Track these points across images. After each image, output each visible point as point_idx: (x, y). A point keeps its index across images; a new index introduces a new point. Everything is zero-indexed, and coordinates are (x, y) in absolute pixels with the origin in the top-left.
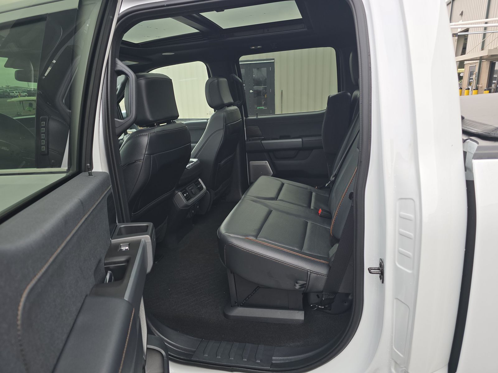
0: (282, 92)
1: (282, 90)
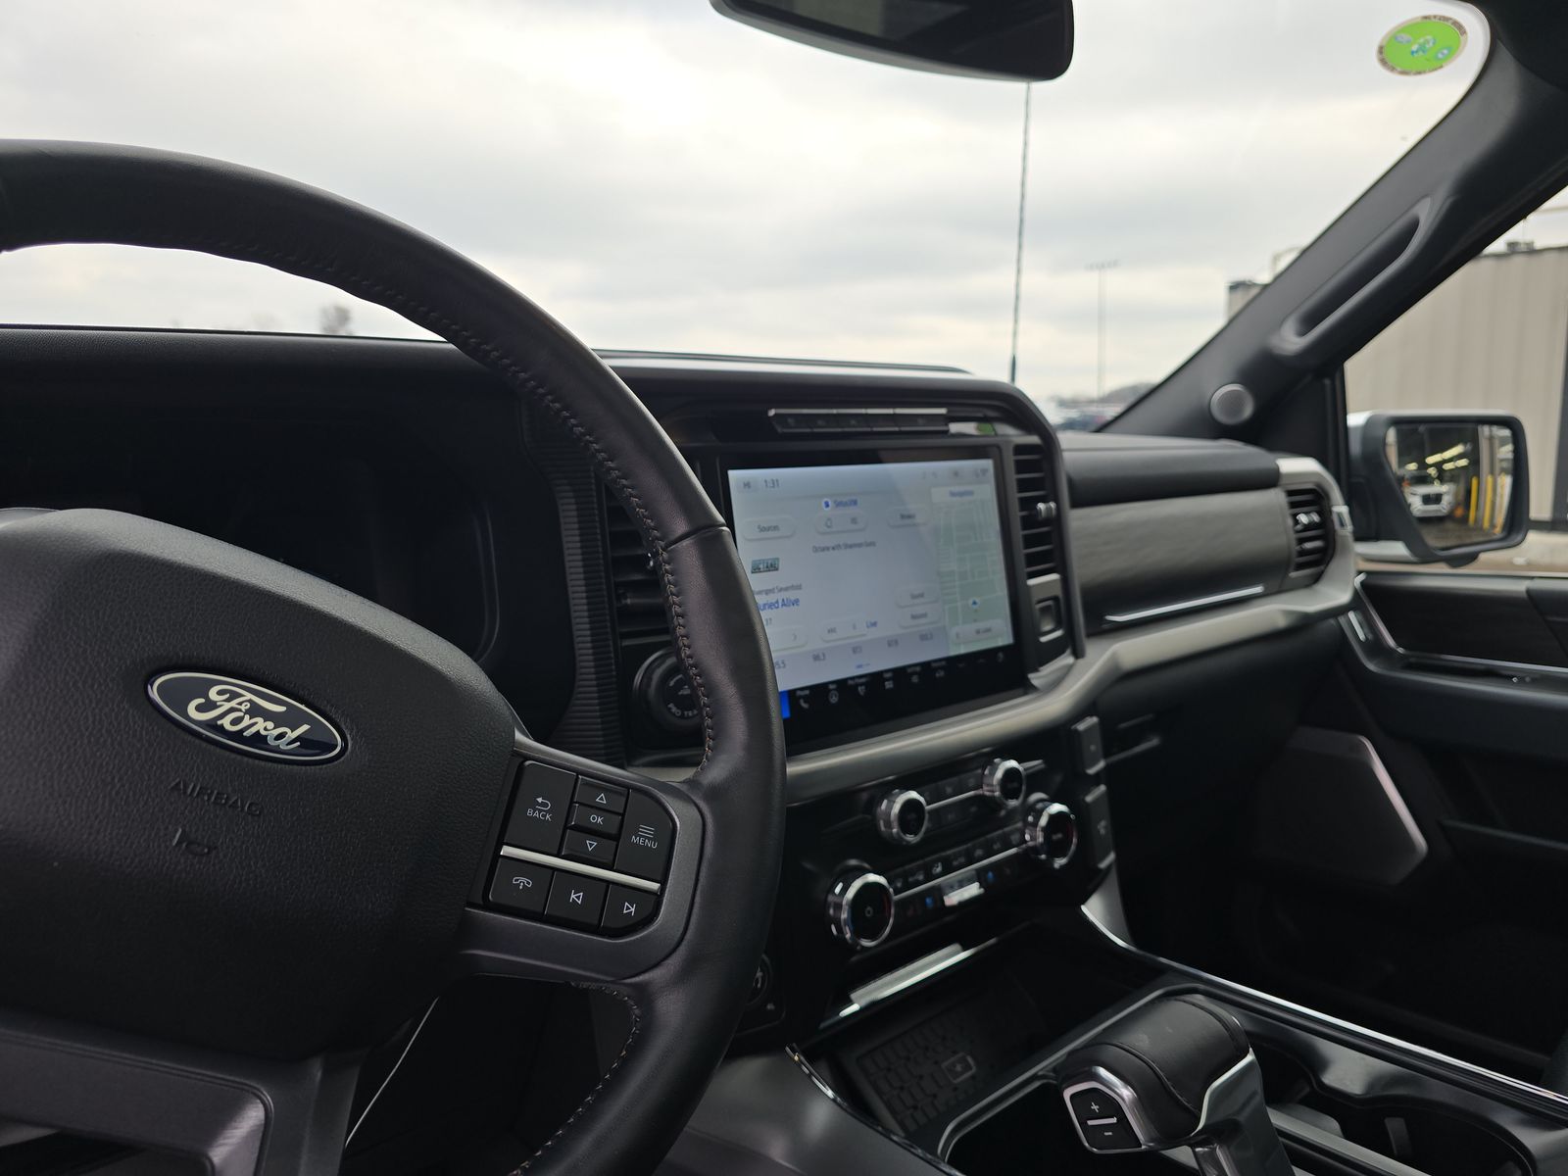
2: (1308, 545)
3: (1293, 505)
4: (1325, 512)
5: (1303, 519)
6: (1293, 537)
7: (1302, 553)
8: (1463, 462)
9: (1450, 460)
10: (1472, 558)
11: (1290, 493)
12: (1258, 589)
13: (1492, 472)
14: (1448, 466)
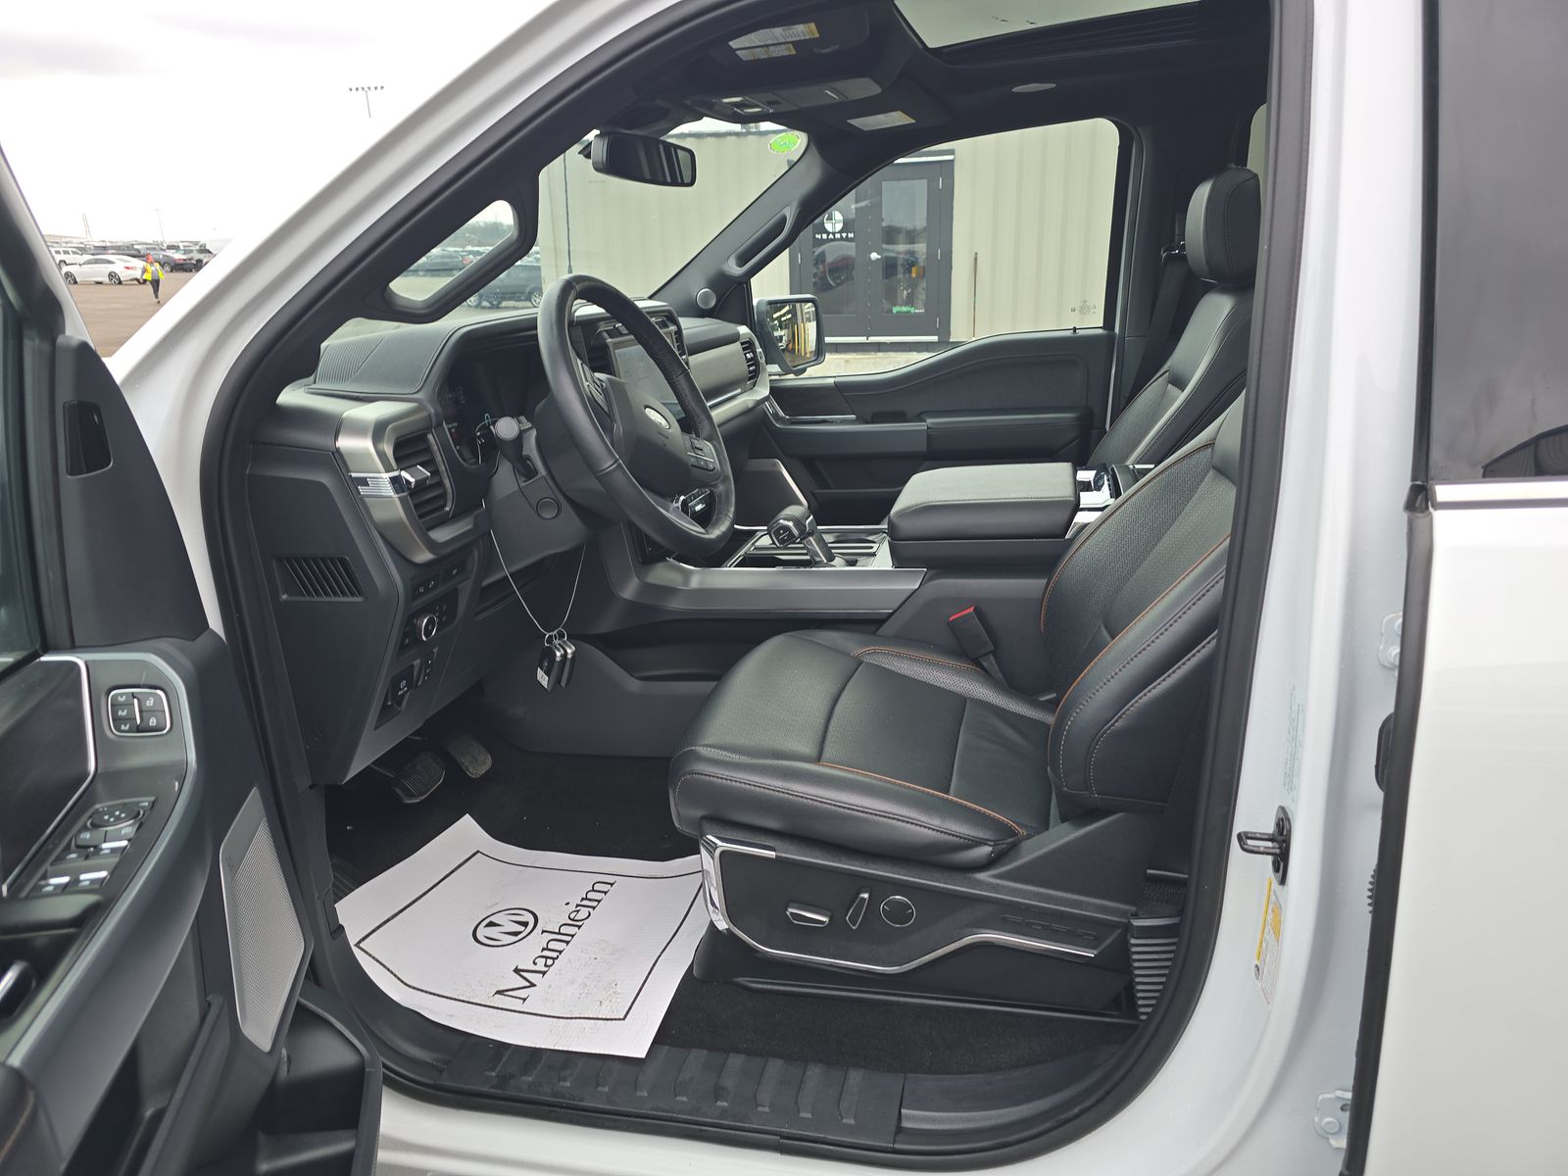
0: (976, 259)
1: (976, 254)
2: (751, 368)
3: (744, 349)
4: (754, 352)
5: (748, 356)
6: (745, 365)
7: (750, 372)
8: (789, 316)
9: (784, 315)
10: (804, 370)
11: (742, 344)
12: (739, 391)
13: (803, 321)
14: (783, 319)
